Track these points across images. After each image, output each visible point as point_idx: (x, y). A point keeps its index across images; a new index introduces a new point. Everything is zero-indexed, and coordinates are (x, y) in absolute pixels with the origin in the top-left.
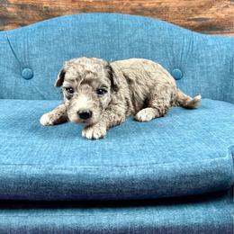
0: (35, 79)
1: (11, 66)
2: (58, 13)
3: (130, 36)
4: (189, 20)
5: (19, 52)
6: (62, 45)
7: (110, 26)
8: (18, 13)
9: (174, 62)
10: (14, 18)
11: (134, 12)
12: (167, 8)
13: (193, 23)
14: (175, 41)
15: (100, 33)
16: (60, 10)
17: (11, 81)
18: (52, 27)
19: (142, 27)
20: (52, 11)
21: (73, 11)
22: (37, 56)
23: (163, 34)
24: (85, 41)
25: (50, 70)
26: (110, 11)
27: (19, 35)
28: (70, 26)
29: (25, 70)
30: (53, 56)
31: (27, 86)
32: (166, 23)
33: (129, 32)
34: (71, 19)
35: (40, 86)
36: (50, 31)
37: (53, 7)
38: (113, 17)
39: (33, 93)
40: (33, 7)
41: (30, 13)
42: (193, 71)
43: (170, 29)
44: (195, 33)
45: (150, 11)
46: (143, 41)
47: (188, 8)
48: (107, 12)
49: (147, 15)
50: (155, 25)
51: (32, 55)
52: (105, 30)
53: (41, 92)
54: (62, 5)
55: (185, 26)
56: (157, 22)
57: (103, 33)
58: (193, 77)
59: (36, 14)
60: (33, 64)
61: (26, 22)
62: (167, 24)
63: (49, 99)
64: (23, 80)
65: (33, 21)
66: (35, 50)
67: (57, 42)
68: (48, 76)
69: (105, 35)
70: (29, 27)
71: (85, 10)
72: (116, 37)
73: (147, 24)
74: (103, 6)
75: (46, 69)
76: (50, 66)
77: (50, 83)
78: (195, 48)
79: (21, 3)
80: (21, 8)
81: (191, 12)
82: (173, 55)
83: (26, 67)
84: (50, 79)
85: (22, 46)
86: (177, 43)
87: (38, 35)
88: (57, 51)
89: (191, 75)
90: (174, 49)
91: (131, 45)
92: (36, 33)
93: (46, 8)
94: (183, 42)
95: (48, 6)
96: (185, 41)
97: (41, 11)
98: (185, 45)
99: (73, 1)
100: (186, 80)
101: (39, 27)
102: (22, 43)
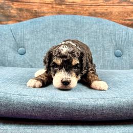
0: (26, 54)
1: (12, 45)
2: (42, 14)
3: (88, 29)
4: (125, 20)
5: (18, 38)
6: (45, 34)
7: (76, 22)
9: (116, 45)
10: (14, 17)
11: (90, 15)
12: (111, 13)
13: (128, 22)
14: (117, 32)
15: (69, 27)
16: (44, 12)
17: (11, 55)
18: (40, 22)
19: (96, 23)
20: (39, 13)
21: (52, 13)
22: (28, 40)
23: (109, 28)
24: (60, 31)
25: (36, 49)
26: (75, 14)
27: (18, 26)
28: (51, 22)
29: (20, 49)
30: (39, 41)
31: (22, 59)
33: (88, 26)
34: (51, 18)
35: (30, 60)
36: (37, 25)
37: (40, 10)
38: (78, 17)
39: (25, 63)
40: (27, 10)
41: (25, 14)
42: (129, 51)
43: (114, 25)
44: (129, 28)
45: (101, 14)
46: (96, 32)
47: (125, 13)
48: (73, 14)
49: (99, 17)
50: (104, 23)
51: (26, 39)
52: (73, 25)
53: (31, 63)
54: (45, 9)
55: (123, 24)
56: (105, 21)
57: (71, 27)
59: (29, 14)
60: (26, 45)
61: (22, 19)
62: (112, 22)
63: (35, 68)
64: (19, 55)
65: (26, 18)
67: (42, 31)
68: (36, 53)
69: (72, 28)
70: (25, 22)
71: (59, 13)
72: (80, 29)
73: (99, 22)
74: (71, 11)
75: (34, 48)
76: (37, 46)
77: (37, 57)
78: (130, 37)
79: (20, 7)
80: (20, 11)
81: (126, 15)
82: (116, 41)
83: (21, 47)
84: (37, 55)
85: (20, 34)
86: (118, 34)
87: (30, 27)
88: (42, 37)
89: (128, 54)
90: (117, 37)
91: (88, 34)
92: (29, 26)
93: (35, 11)
94: (122, 33)
95: (37, 9)
96: (123, 32)
97: (32, 13)
98: (124, 35)
99: (53, 7)
100: (124, 57)
101: (31, 23)
102: (20, 32)
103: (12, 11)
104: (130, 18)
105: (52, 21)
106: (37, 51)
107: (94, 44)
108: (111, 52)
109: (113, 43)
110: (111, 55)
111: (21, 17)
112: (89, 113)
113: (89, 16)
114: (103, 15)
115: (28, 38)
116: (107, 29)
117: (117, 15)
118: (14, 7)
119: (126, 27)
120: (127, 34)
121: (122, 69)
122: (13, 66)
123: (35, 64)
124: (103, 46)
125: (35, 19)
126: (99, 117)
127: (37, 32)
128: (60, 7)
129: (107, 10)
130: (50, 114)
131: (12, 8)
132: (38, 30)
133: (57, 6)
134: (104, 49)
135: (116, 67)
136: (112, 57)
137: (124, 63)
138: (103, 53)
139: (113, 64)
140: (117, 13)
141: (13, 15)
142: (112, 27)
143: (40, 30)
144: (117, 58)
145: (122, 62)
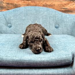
0: (12, 27)
1: (5, 23)
3: (42, 14)
4: (61, 9)
5: (7, 19)
6: (21, 17)
7: (36, 11)
8: (6, 5)
12: (54, 5)
14: (56, 16)
15: (33, 13)
16: (20, 5)
17: (5, 28)
18: (18, 11)
21: (24, 5)
22: (13, 20)
24: (28, 15)
26: (36, 5)
27: (7, 13)
29: (9, 24)
32: (54, 10)
34: (23, 8)
35: (14, 30)
37: (18, 4)
38: (37, 8)
39: (11, 31)
40: (11, 4)
41: (10, 6)
42: (62, 25)
44: (63, 13)
46: (46, 16)
49: (48, 7)
50: (50, 11)
53: (14, 32)
54: (20, 3)
56: (51, 10)
57: (34, 13)
58: (62, 28)
59: (12, 6)
60: (12, 23)
64: (8, 28)
65: (11, 8)
66: (12, 18)
67: (19, 16)
68: (16, 26)
69: (34, 14)
70: (10, 10)
71: (28, 5)
72: (38, 14)
73: (48, 10)
74: (34, 4)
77: (17, 28)
78: (63, 18)
79: (7, 2)
80: (8, 4)
81: (62, 6)
82: (56, 20)
84: (17, 27)
86: (57, 17)
88: (19, 18)
90: (56, 18)
91: (42, 17)
93: (15, 4)
94: (59, 16)
95: (16, 3)
97: (14, 5)
99: (24, 2)
100: (60, 28)
101: (13, 11)
102: (8, 16)
103: (4, 4)
104: (64, 8)
105: (24, 10)
106: (17, 26)
107: (45, 22)
108: (53, 26)
109: (54, 21)
110: (53, 27)
111: (8, 7)
113: (43, 6)
114: (50, 6)
115: (12, 19)
116: (52, 14)
117: (57, 6)
118: (4, 2)
119: (61, 13)
120: (62, 16)
121: (58, 34)
122: (6, 33)
124: (49, 23)
125: (15, 9)
128: (28, 2)
129: (52, 3)
131: (4, 3)
133: (27, 2)
134: (50, 25)
136: (54, 28)
138: (50, 26)
139: (54, 32)
140: (57, 5)
141: (4, 6)
142: (54, 13)
143: (18, 15)
144: (56, 29)
145: (58, 31)
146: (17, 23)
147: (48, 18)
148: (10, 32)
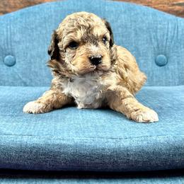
0: (17, 66)
4: (173, 5)
6: (44, 32)
9: (158, 47)
13: (177, 8)
14: (159, 26)
18: (35, 14)
19: (125, 12)
22: (19, 43)
23: (147, 19)
25: (32, 57)
28: (53, 13)
29: (7, 57)
30: (35, 43)
31: (9, 73)
32: (150, 8)
33: (112, 17)
34: (53, 6)
35: (23, 74)
36: (32, 18)
39: (15, 79)
42: (178, 56)
43: (154, 15)
44: (180, 19)
46: (126, 27)
50: (139, 11)
51: (15, 42)
53: (24, 79)
55: (169, 12)
56: (140, 8)
58: (178, 63)
60: (16, 51)
61: (8, 9)
62: (151, 10)
63: (32, 86)
64: (5, 67)
66: (17, 37)
67: (39, 28)
68: (31, 63)
70: (12, 14)
73: (130, 9)
75: (29, 55)
76: (32, 53)
77: (33, 70)
78: (180, 33)
82: (157, 40)
83: (9, 54)
84: (33, 66)
85: (5, 33)
86: (161, 29)
87: (21, 22)
88: (39, 37)
89: (176, 61)
90: (159, 34)
92: (19, 19)
94: (168, 28)
96: (170, 26)
98: (170, 30)
100: (170, 66)
101: (22, 14)
102: (5, 30)
104: (181, 2)
105: (55, 11)
106: (32, 60)
108: (150, 58)
109: (152, 44)
110: (150, 63)
111: (6, 5)
112: (107, 161)
115: (18, 40)
116: (143, 22)
119: (174, 17)
120: (176, 28)
123: (31, 79)
124: (137, 49)
125: (27, 8)
126: (122, 166)
127: (32, 29)
130: (46, 162)
132: (34, 26)
134: (139, 54)
135: (156, 82)
136: (151, 66)
137: (170, 75)
139: (152, 77)
142: (150, 17)
143: (36, 27)
144: (159, 68)
145: (166, 74)
146: (34, 53)
147: (133, 35)
148: (10, 81)
